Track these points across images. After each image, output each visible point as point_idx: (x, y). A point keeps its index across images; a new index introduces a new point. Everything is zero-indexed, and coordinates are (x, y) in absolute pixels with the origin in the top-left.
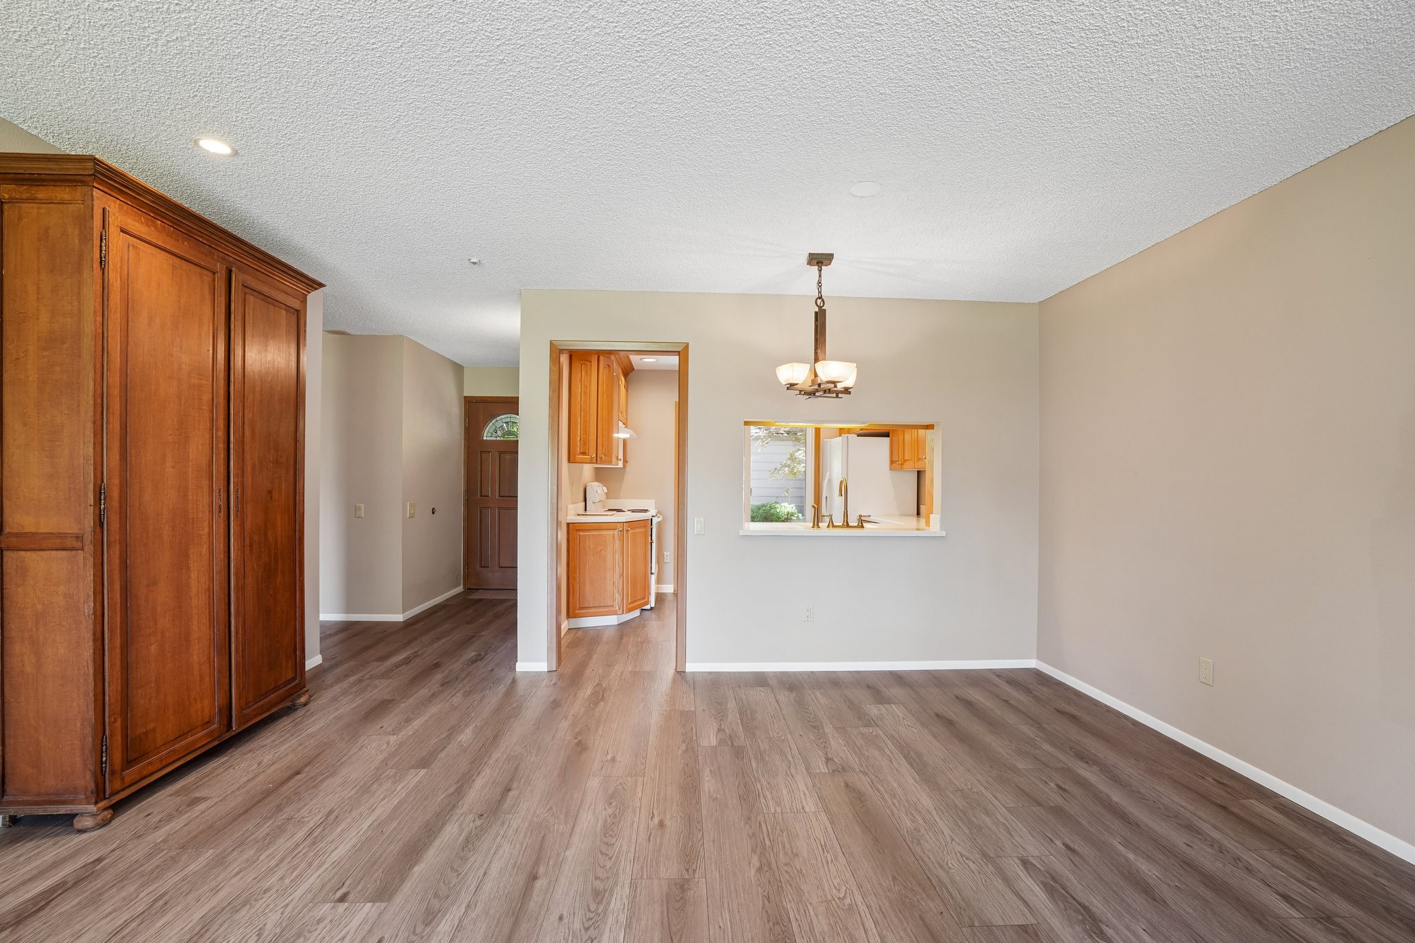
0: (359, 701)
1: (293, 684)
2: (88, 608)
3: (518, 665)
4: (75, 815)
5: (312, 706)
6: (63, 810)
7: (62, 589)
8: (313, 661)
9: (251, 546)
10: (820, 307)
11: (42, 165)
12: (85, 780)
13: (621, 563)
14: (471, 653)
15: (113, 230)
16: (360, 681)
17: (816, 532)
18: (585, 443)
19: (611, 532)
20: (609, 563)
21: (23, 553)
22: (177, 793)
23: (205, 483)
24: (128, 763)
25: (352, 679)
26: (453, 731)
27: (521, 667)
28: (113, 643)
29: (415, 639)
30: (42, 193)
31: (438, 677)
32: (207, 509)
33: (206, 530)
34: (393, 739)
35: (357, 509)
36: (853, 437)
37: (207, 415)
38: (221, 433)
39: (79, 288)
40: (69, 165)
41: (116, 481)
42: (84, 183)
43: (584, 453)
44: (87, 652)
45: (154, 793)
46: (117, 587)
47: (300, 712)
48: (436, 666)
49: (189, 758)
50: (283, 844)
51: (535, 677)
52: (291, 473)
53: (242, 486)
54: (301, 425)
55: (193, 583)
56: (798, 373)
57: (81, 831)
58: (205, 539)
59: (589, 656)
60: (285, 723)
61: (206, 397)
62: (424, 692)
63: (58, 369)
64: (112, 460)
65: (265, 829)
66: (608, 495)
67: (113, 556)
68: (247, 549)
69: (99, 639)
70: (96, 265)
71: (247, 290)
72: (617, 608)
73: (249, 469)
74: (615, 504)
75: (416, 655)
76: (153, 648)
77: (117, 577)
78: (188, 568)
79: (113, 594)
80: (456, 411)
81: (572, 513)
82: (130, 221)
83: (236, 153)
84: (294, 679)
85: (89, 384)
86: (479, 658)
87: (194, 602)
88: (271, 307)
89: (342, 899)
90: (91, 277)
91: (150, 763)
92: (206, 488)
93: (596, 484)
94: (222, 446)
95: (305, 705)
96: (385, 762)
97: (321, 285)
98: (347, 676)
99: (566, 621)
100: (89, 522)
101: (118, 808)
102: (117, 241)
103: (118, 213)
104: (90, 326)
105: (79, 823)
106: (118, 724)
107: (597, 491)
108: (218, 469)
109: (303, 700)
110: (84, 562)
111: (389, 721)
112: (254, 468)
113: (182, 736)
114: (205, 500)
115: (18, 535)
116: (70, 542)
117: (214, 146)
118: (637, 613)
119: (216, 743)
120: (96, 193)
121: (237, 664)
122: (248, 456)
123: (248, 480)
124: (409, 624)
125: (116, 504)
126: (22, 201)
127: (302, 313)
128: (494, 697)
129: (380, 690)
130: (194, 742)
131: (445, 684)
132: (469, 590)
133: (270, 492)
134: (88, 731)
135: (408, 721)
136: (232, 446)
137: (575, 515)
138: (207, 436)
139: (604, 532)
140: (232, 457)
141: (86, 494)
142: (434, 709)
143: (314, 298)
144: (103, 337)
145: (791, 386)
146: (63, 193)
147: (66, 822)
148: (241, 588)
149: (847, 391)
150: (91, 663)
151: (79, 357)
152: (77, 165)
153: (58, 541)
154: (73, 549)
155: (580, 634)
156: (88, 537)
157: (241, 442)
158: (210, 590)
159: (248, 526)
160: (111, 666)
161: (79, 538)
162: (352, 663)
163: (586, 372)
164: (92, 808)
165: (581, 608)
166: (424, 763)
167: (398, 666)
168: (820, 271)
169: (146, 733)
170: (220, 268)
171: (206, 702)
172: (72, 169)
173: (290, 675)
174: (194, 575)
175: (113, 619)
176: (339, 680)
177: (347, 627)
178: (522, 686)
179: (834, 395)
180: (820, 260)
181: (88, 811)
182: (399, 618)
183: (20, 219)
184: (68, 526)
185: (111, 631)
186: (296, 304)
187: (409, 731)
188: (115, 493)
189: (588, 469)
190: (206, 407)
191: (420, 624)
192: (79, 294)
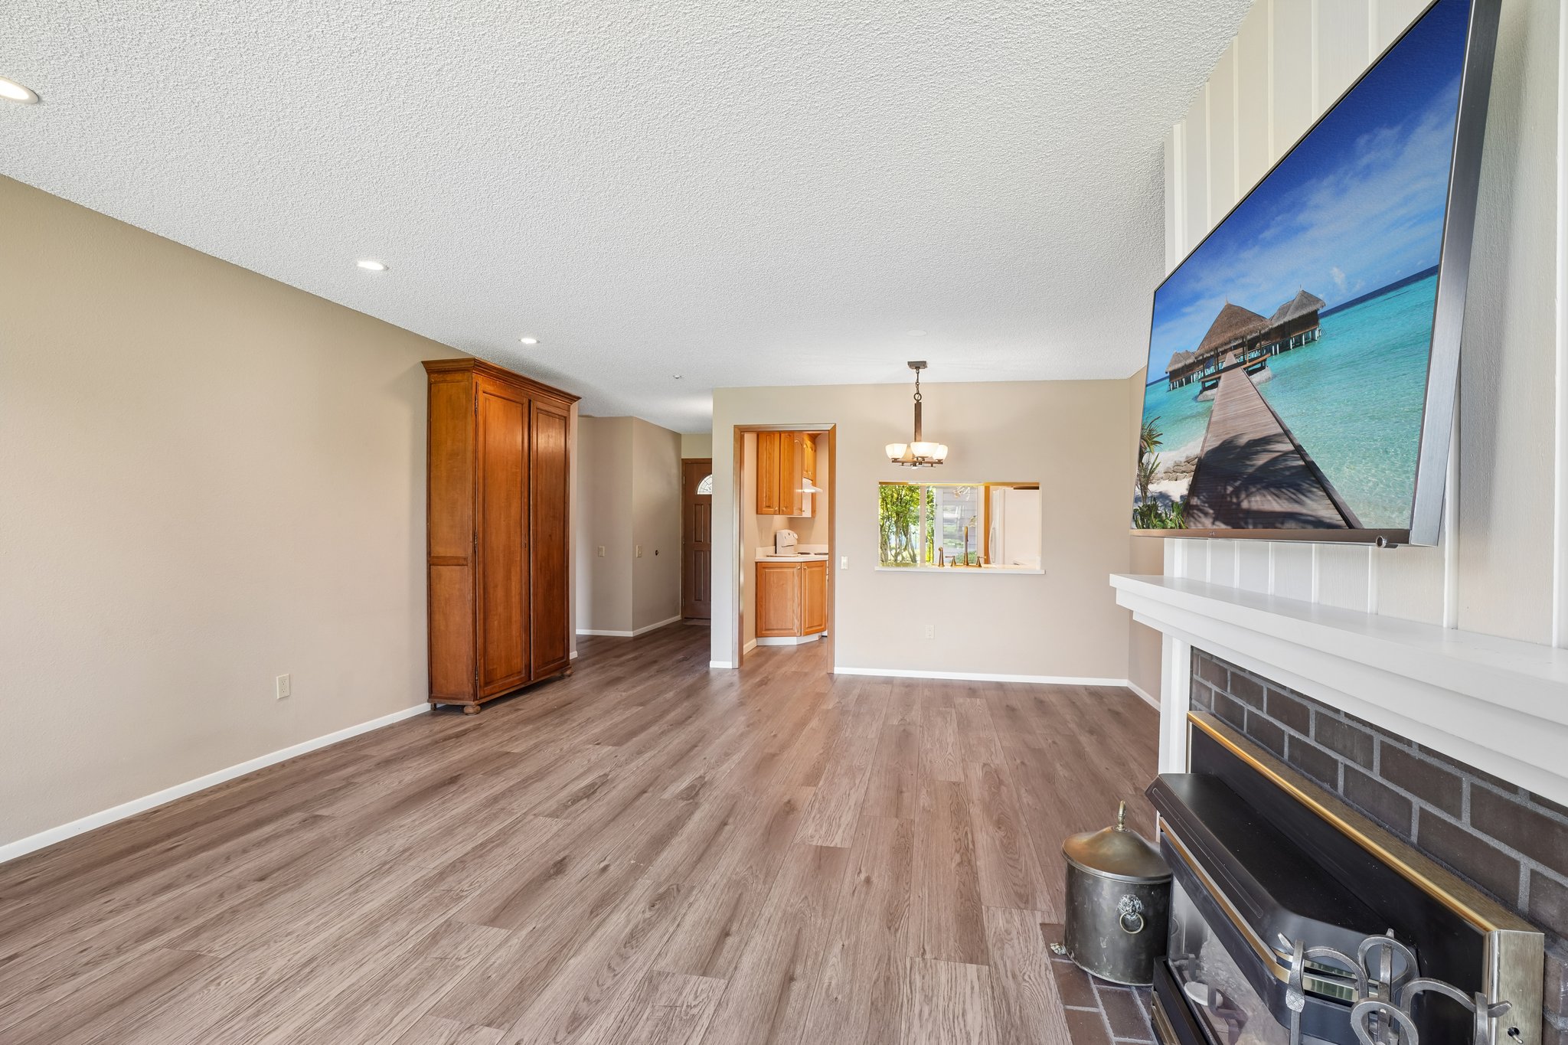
0: (603, 676)
1: (563, 661)
2: (470, 597)
3: (711, 662)
4: (464, 706)
5: (573, 677)
6: (459, 703)
7: (457, 586)
8: (573, 655)
9: (541, 569)
10: (918, 401)
11: (451, 364)
12: (469, 689)
13: (799, 595)
14: (680, 656)
15: (480, 393)
16: (603, 667)
17: (941, 569)
18: (770, 499)
19: (791, 570)
20: (789, 595)
21: (439, 567)
22: (508, 706)
23: (519, 530)
24: (487, 684)
25: (597, 666)
26: (660, 693)
27: (713, 664)
28: (480, 616)
29: (641, 647)
30: (449, 377)
31: (656, 667)
32: (519, 545)
33: (519, 559)
34: (624, 694)
35: (600, 550)
36: (1010, 490)
37: (519, 489)
38: (526, 500)
39: (465, 427)
40: (463, 363)
41: (481, 529)
42: (468, 370)
43: (769, 507)
44: (470, 620)
45: (495, 705)
46: (482, 587)
47: (567, 680)
48: (655, 662)
49: (512, 690)
50: (566, 727)
51: (722, 672)
52: (562, 524)
53: (536, 532)
54: (567, 492)
55: (513, 588)
56: (896, 450)
57: (467, 714)
58: (518, 563)
59: (766, 662)
60: (558, 684)
61: (519, 479)
62: (645, 674)
63: (455, 469)
64: (479, 517)
65: (557, 721)
66: (799, 541)
67: (479, 569)
68: (539, 571)
69: (475, 613)
70: (473, 413)
71: (539, 411)
72: (796, 631)
73: (539, 521)
74: (803, 548)
75: (641, 656)
76: (496, 623)
77: (481, 581)
78: (510, 579)
79: (480, 591)
80: (675, 471)
81: (762, 554)
82: (487, 386)
83: (538, 342)
84: (563, 658)
85: (470, 478)
86: (685, 659)
87: (513, 600)
88: (551, 418)
89: (598, 744)
90: (470, 420)
91: (495, 687)
92: (519, 533)
93: (786, 532)
94: (526, 508)
95: (569, 676)
96: (619, 702)
97: (579, 398)
98: (594, 664)
99: (755, 640)
100: (470, 551)
101: (483, 706)
102: (481, 396)
103: (483, 384)
104: (470, 448)
105: (466, 710)
106: (482, 661)
107: (788, 537)
108: (524, 522)
109: (568, 672)
110: (467, 571)
111: (622, 686)
112: (542, 520)
113: (508, 676)
114: (518, 540)
115: (438, 557)
116: (462, 562)
117: (529, 341)
118: (815, 637)
119: (523, 686)
120: (474, 375)
121: (534, 640)
122: (539, 513)
123: (540, 529)
124: (636, 639)
125: (481, 541)
126: (439, 382)
127: (567, 419)
128: (689, 680)
129: (617, 672)
130: (514, 681)
131: (659, 671)
132: (685, 618)
133: (550, 536)
134: (470, 662)
135: (634, 687)
136: (531, 508)
137: (764, 556)
138: (520, 502)
139: (785, 570)
140: (531, 514)
141: (468, 536)
142: (650, 683)
143: (574, 407)
144: (476, 451)
145: (895, 460)
146: (458, 376)
147: (460, 709)
148: (535, 595)
149: (940, 462)
150: (471, 625)
151: (465, 463)
152: (467, 363)
153: (456, 561)
154: (463, 565)
155: (765, 649)
156: (470, 559)
157: (536, 505)
158: (521, 594)
159: (539, 556)
160: (479, 629)
161: (465, 559)
162: (597, 658)
163: (771, 443)
164: (472, 703)
165: (766, 630)
166: (641, 704)
167: (628, 660)
168: (918, 373)
169: (493, 669)
170: (526, 401)
171: (519, 660)
172: (464, 365)
173: (561, 655)
174: (513, 584)
175: (479, 603)
176: (589, 666)
177: (592, 639)
178: (712, 674)
179: (930, 465)
180: (918, 366)
181: (471, 706)
182: (630, 634)
183: (439, 391)
184: (460, 553)
185: (479, 610)
186: (564, 413)
187: (635, 691)
188: (481, 535)
189: (779, 520)
190: (519, 485)
191: (646, 639)
192: (465, 430)
